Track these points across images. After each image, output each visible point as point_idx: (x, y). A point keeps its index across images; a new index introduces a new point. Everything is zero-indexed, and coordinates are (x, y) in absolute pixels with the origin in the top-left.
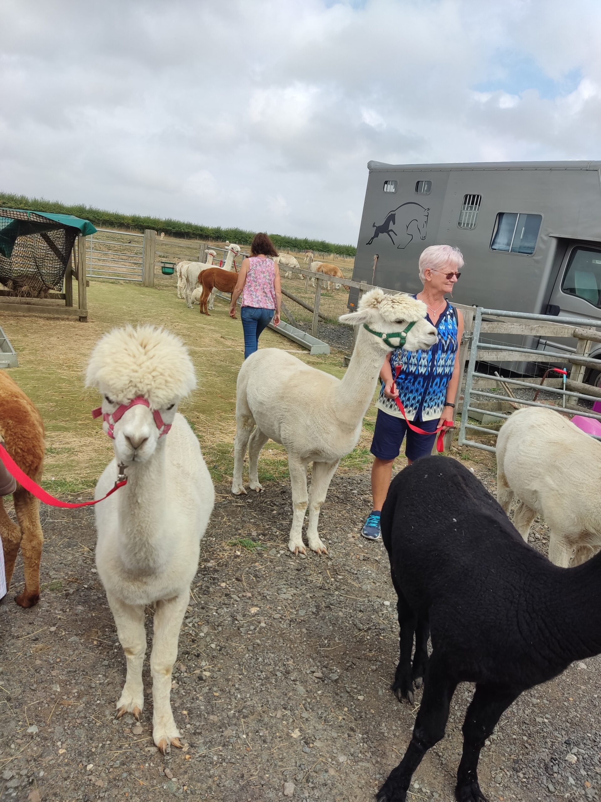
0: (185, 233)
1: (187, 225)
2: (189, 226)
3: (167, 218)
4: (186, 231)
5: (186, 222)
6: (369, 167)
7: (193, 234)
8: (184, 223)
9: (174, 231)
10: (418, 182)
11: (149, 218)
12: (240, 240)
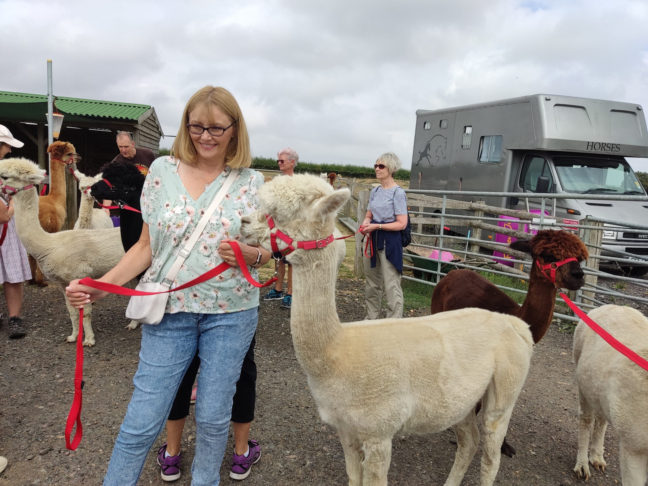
0: (360, 174)
1: (362, 168)
2: (364, 169)
3: (347, 164)
4: (361, 172)
5: (361, 166)
6: (417, 113)
7: (367, 174)
8: (359, 167)
9: (352, 173)
10: (441, 121)
11: (334, 165)
12: (403, 177)
